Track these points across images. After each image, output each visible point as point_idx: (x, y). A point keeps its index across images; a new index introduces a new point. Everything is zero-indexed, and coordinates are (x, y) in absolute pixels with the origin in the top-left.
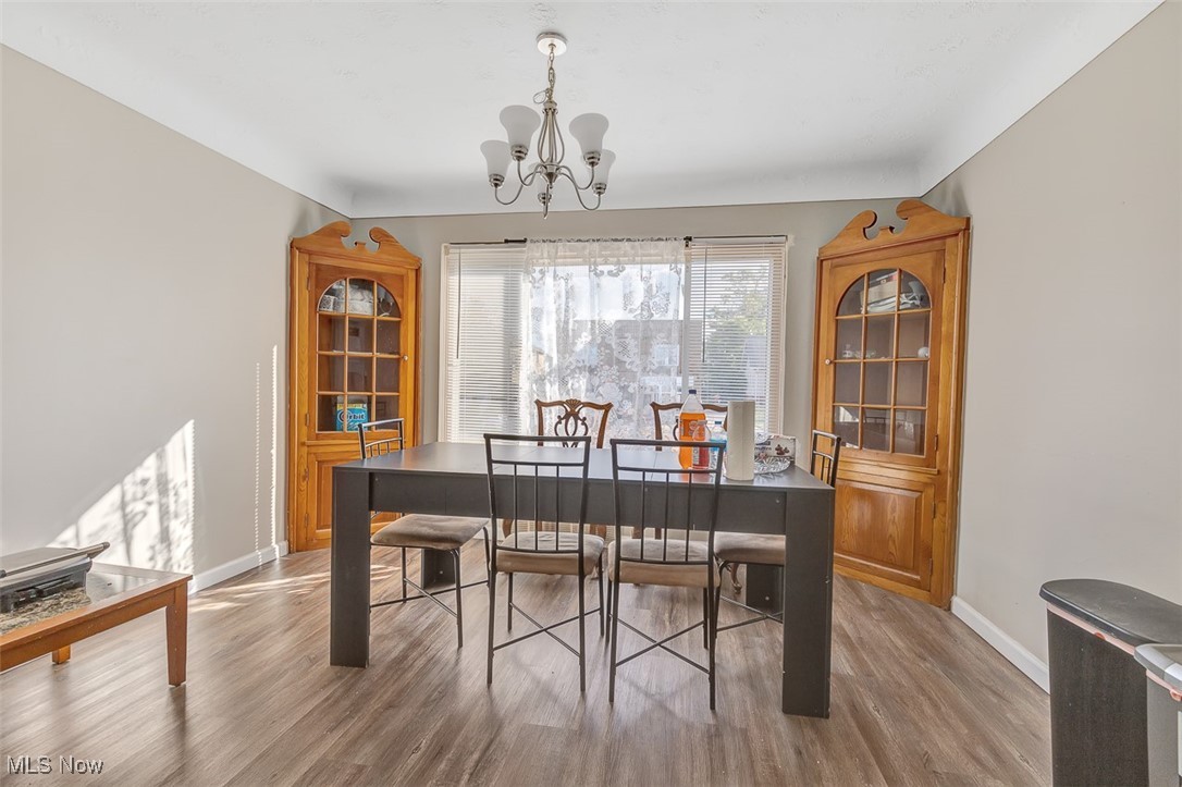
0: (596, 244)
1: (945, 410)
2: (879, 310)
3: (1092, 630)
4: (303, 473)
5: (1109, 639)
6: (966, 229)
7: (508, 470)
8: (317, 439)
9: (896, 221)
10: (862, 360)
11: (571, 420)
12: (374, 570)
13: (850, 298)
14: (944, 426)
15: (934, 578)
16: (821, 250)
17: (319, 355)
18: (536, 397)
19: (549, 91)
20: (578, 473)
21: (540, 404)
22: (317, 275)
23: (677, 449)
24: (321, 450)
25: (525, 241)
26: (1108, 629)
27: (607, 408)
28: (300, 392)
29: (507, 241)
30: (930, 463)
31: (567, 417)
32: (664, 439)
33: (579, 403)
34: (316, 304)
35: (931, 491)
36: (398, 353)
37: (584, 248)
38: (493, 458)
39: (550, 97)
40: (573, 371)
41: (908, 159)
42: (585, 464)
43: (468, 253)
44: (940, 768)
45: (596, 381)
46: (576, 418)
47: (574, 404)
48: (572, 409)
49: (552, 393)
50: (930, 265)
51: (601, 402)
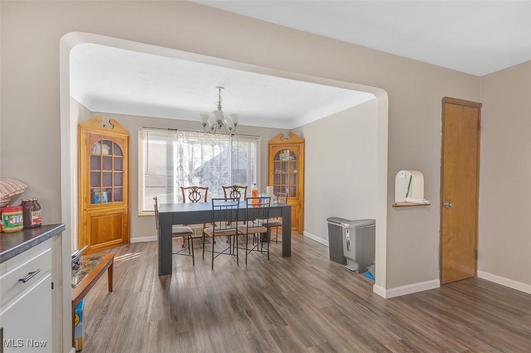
0: (203, 134)
1: (301, 186)
2: (284, 160)
3: (335, 224)
4: (85, 222)
5: (337, 224)
6: (304, 142)
7: (219, 208)
8: (91, 208)
9: (288, 137)
10: (281, 173)
11: (195, 193)
12: (116, 260)
13: (277, 156)
14: (301, 191)
15: (300, 228)
16: (269, 142)
17: (91, 172)
18: (180, 186)
19: (220, 102)
20: (236, 207)
21: (182, 189)
22: (90, 138)
23: (252, 199)
24: (92, 212)
25: (176, 130)
26: (337, 223)
27: (207, 189)
28: (84, 188)
29: (169, 129)
30: (298, 199)
31: (193, 192)
32: (227, 198)
33: (197, 187)
34: (90, 150)
35: (298, 206)
36: (122, 171)
37: (198, 134)
38: (214, 205)
39: (220, 104)
40: (194, 177)
41: (289, 120)
42: (238, 205)
43: (150, 131)
44: (313, 258)
45: (203, 180)
46: (197, 193)
47: (195, 188)
48: (194, 190)
49: (187, 184)
50: (296, 150)
51: (204, 187)
